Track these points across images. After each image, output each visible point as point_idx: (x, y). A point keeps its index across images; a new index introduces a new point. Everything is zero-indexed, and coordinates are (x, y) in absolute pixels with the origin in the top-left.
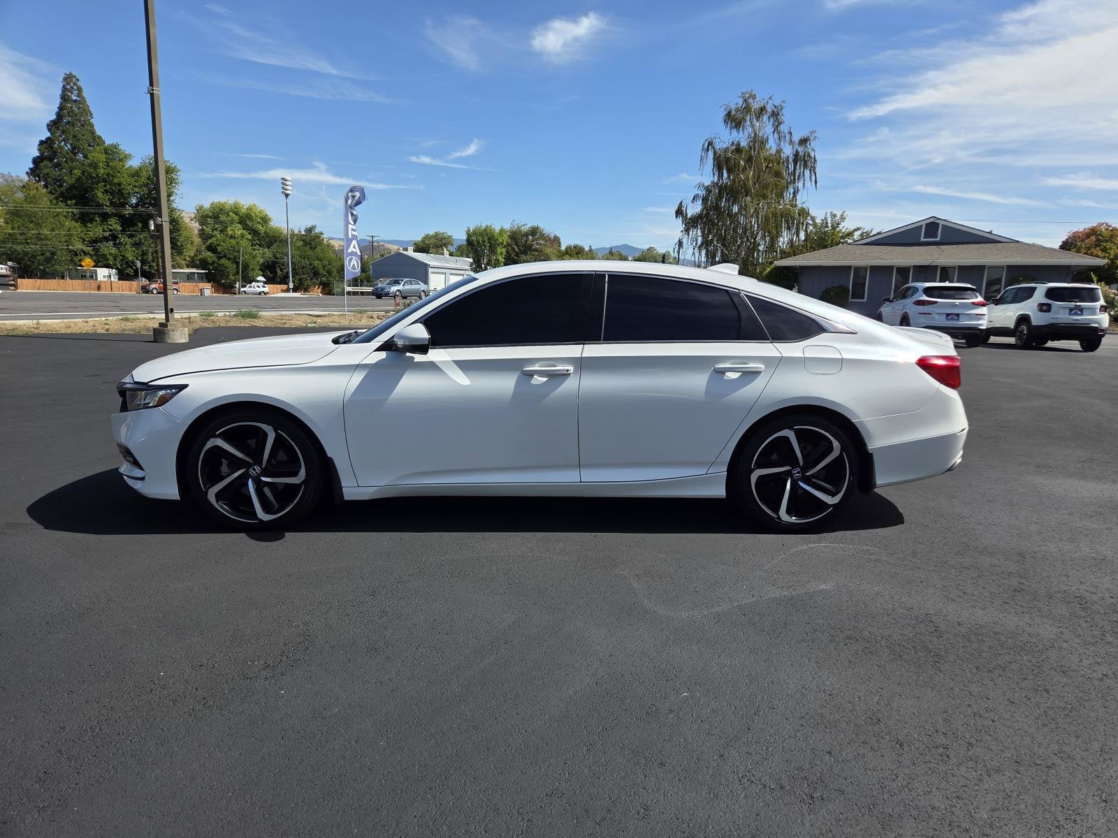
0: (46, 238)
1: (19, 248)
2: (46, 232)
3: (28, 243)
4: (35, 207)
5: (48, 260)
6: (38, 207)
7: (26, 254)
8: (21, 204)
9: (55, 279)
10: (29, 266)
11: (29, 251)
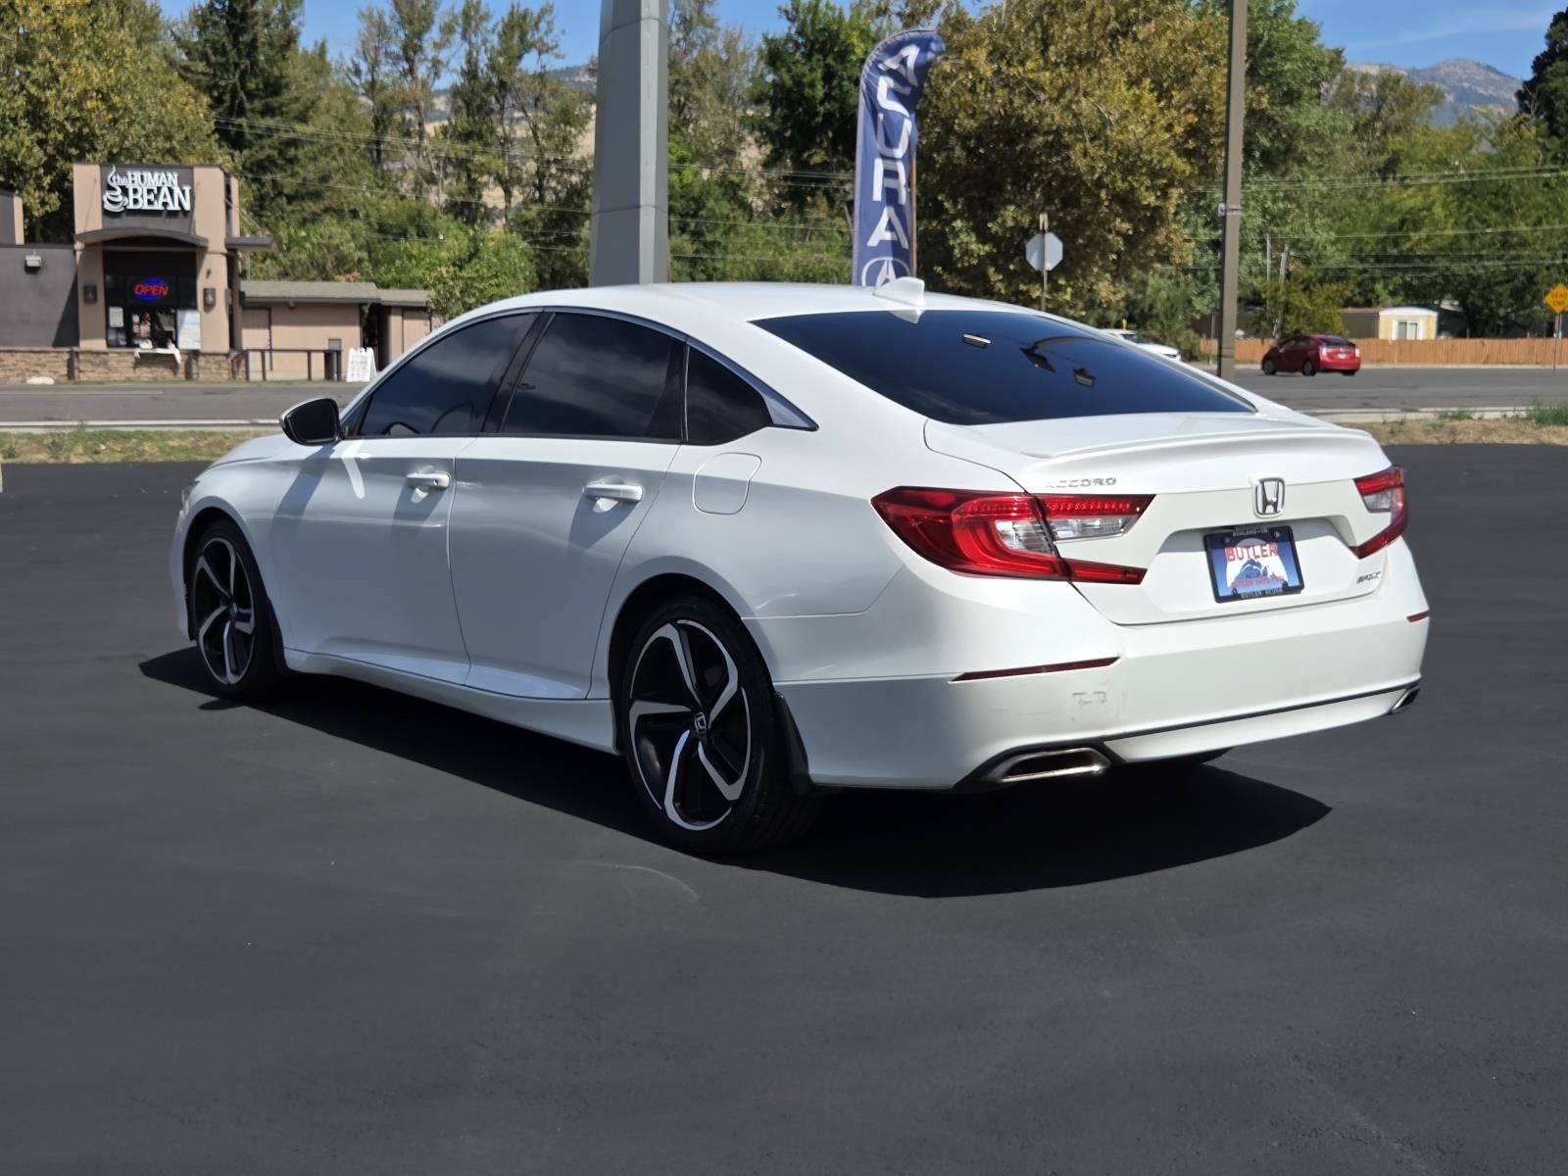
0: (1524, 243)
1: (1459, 268)
2: (1523, 228)
3: (1480, 257)
4: (1506, 173)
5: (1517, 295)
6: (1513, 173)
7: (1474, 281)
8: (1480, 168)
9: (1525, 336)
10: (1479, 310)
11: (1479, 276)
